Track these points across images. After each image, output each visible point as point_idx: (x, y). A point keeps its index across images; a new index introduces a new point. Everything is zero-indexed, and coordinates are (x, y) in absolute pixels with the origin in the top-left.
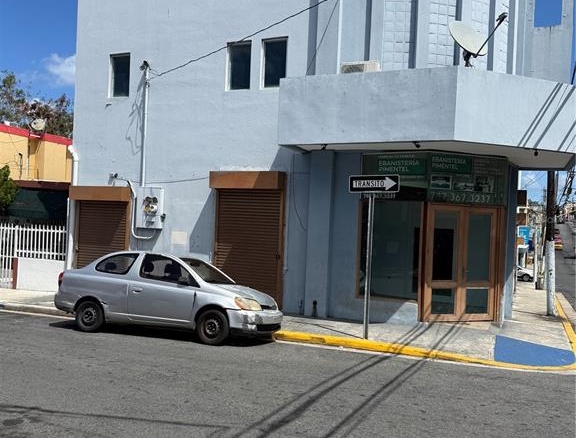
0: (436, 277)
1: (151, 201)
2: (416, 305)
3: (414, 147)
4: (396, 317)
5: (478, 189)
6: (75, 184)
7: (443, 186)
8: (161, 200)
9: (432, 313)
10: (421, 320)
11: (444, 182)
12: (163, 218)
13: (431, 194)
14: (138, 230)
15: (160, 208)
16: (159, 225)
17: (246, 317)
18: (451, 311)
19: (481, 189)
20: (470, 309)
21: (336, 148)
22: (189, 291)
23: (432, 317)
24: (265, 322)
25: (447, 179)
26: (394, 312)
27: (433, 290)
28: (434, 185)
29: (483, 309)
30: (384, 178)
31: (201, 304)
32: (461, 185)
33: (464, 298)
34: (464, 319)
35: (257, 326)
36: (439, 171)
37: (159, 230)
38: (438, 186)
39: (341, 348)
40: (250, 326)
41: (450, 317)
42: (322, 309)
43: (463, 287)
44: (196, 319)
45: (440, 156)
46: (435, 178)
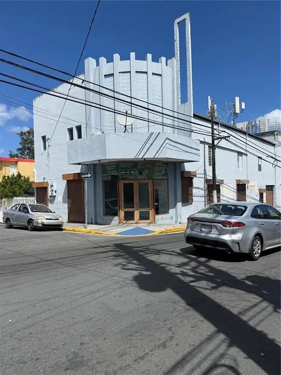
0: (125, 208)
1: (52, 186)
2: (117, 218)
3: (98, 162)
4: (113, 222)
5: (141, 173)
6: (36, 182)
7: (125, 174)
8: (55, 185)
9: (125, 220)
10: (120, 223)
11: (125, 172)
12: (56, 192)
13: (120, 177)
14: (50, 196)
15: (55, 188)
16: (54, 194)
17: (38, 222)
18: (133, 219)
19: (142, 173)
20: (141, 218)
23: (125, 222)
25: (127, 171)
26: (112, 220)
27: (125, 212)
28: (121, 173)
29: (148, 218)
30: (88, 174)
32: (133, 172)
33: (138, 214)
34: (138, 222)
35: (42, 225)
36: (123, 168)
37: (55, 196)
38: (123, 174)
40: (39, 225)
41: (133, 222)
43: (137, 210)
45: (122, 163)
46: (121, 171)
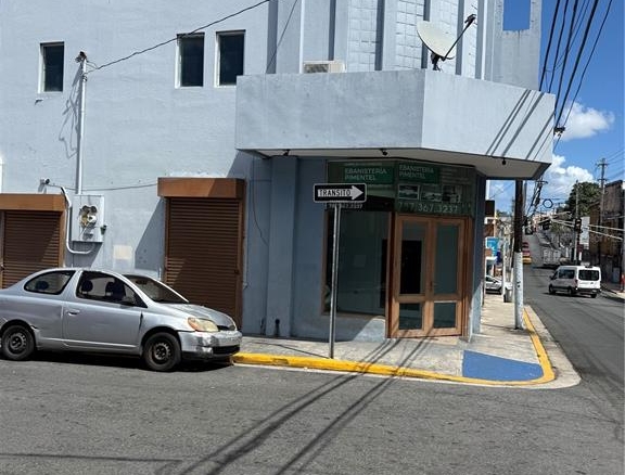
0: (403, 291)
1: (88, 211)
2: (382, 321)
3: (380, 154)
4: (363, 334)
5: (446, 199)
7: (411, 196)
8: (101, 210)
9: (400, 328)
10: (389, 336)
11: (412, 192)
12: (103, 230)
13: (399, 204)
14: (74, 244)
15: (100, 219)
16: (99, 238)
17: (200, 339)
18: (419, 326)
19: (449, 199)
20: (438, 324)
21: (300, 154)
22: (135, 312)
23: (400, 333)
24: (222, 344)
25: (415, 189)
26: (361, 329)
27: (402, 305)
28: (402, 194)
29: (451, 324)
30: (350, 187)
31: (149, 326)
32: (430, 194)
33: (432, 312)
34: (432, 334)
35: (214, 348)
36: (406, 180)
37: (99, 244)
38: (405, 195)
39: (306, 370)
40: (205, 350)
41: (418, 333)
42: (285, 328)
43: (431, 300)
44: (143, 343)
45: (407, 164)
46: (402, 188)
